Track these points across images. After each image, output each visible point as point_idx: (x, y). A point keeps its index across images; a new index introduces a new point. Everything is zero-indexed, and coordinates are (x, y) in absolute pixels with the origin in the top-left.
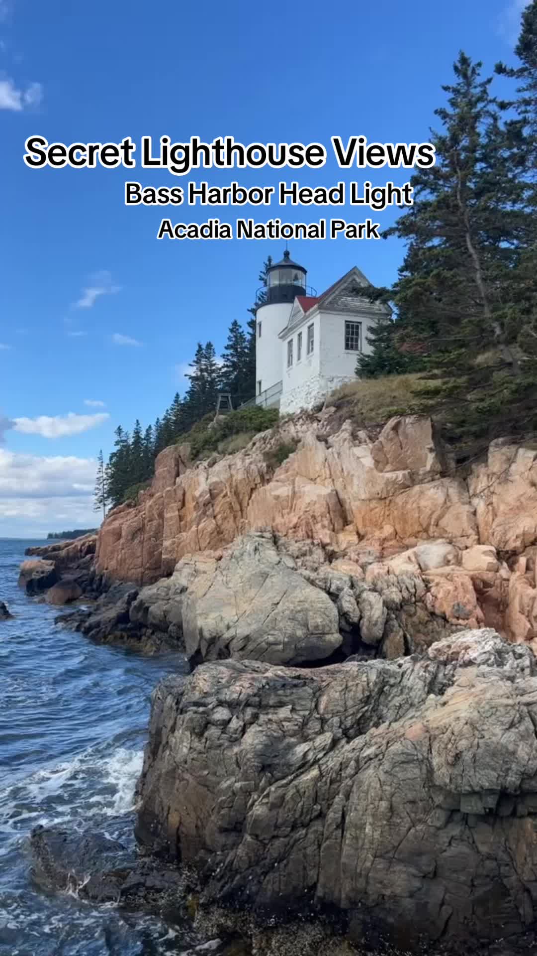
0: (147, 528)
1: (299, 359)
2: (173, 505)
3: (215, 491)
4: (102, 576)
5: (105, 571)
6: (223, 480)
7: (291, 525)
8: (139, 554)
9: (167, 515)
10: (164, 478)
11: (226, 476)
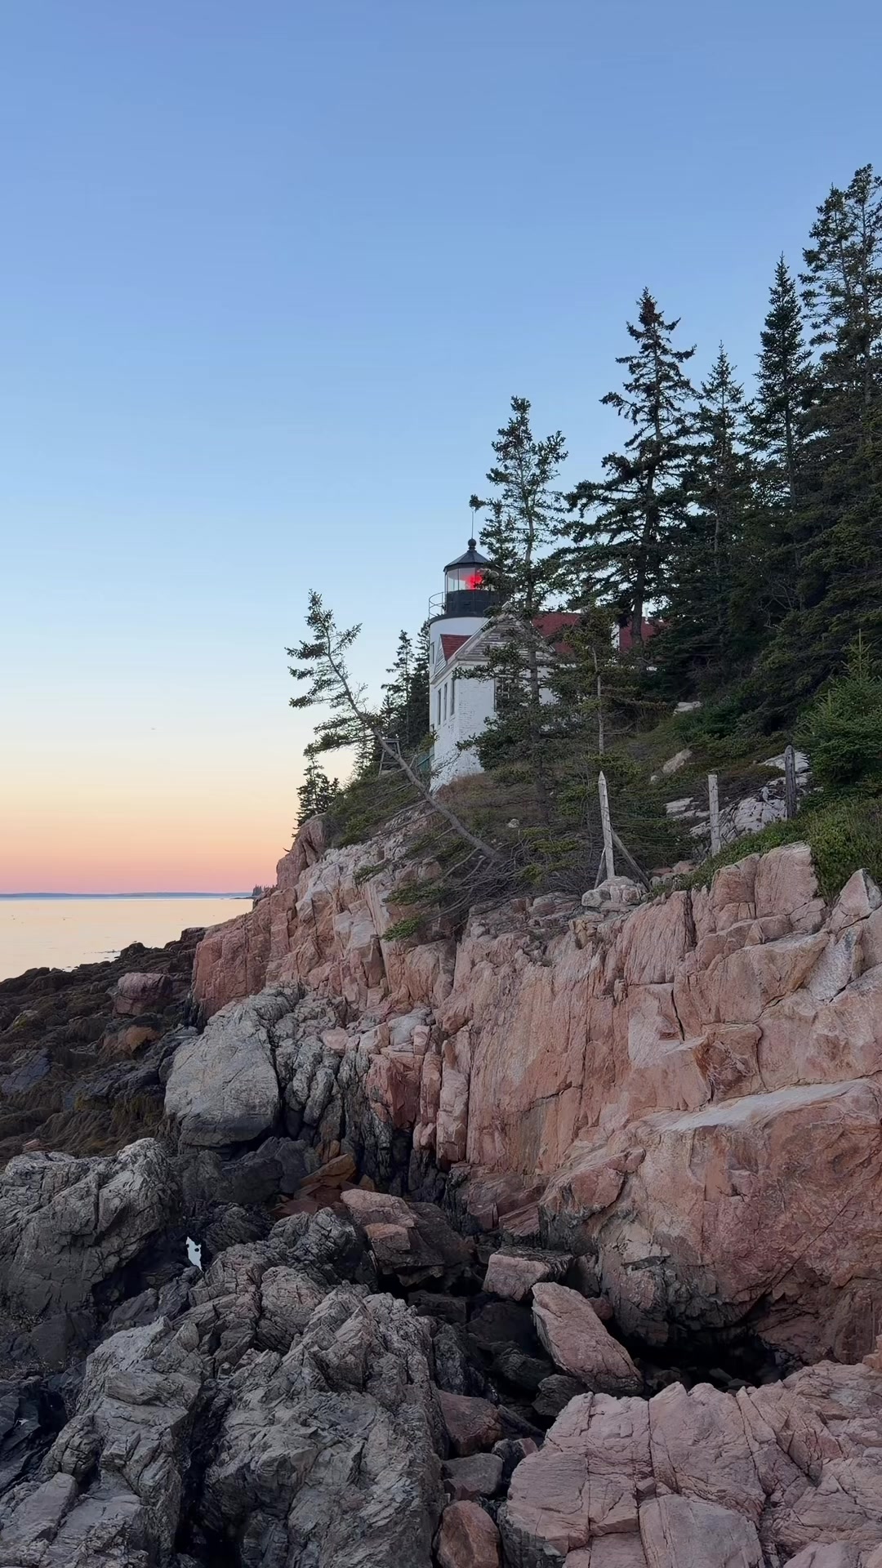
0: (252, 944)
1: (452, 713)
2: (281, 914)
3: (320, 903)
4: (198, 1006)
5: (202, 999)
6: (330, 889)
7: (323, 978)
8: (241, 979)
9: (273, 929)
10: (287, 869)
11: (333, 884)
